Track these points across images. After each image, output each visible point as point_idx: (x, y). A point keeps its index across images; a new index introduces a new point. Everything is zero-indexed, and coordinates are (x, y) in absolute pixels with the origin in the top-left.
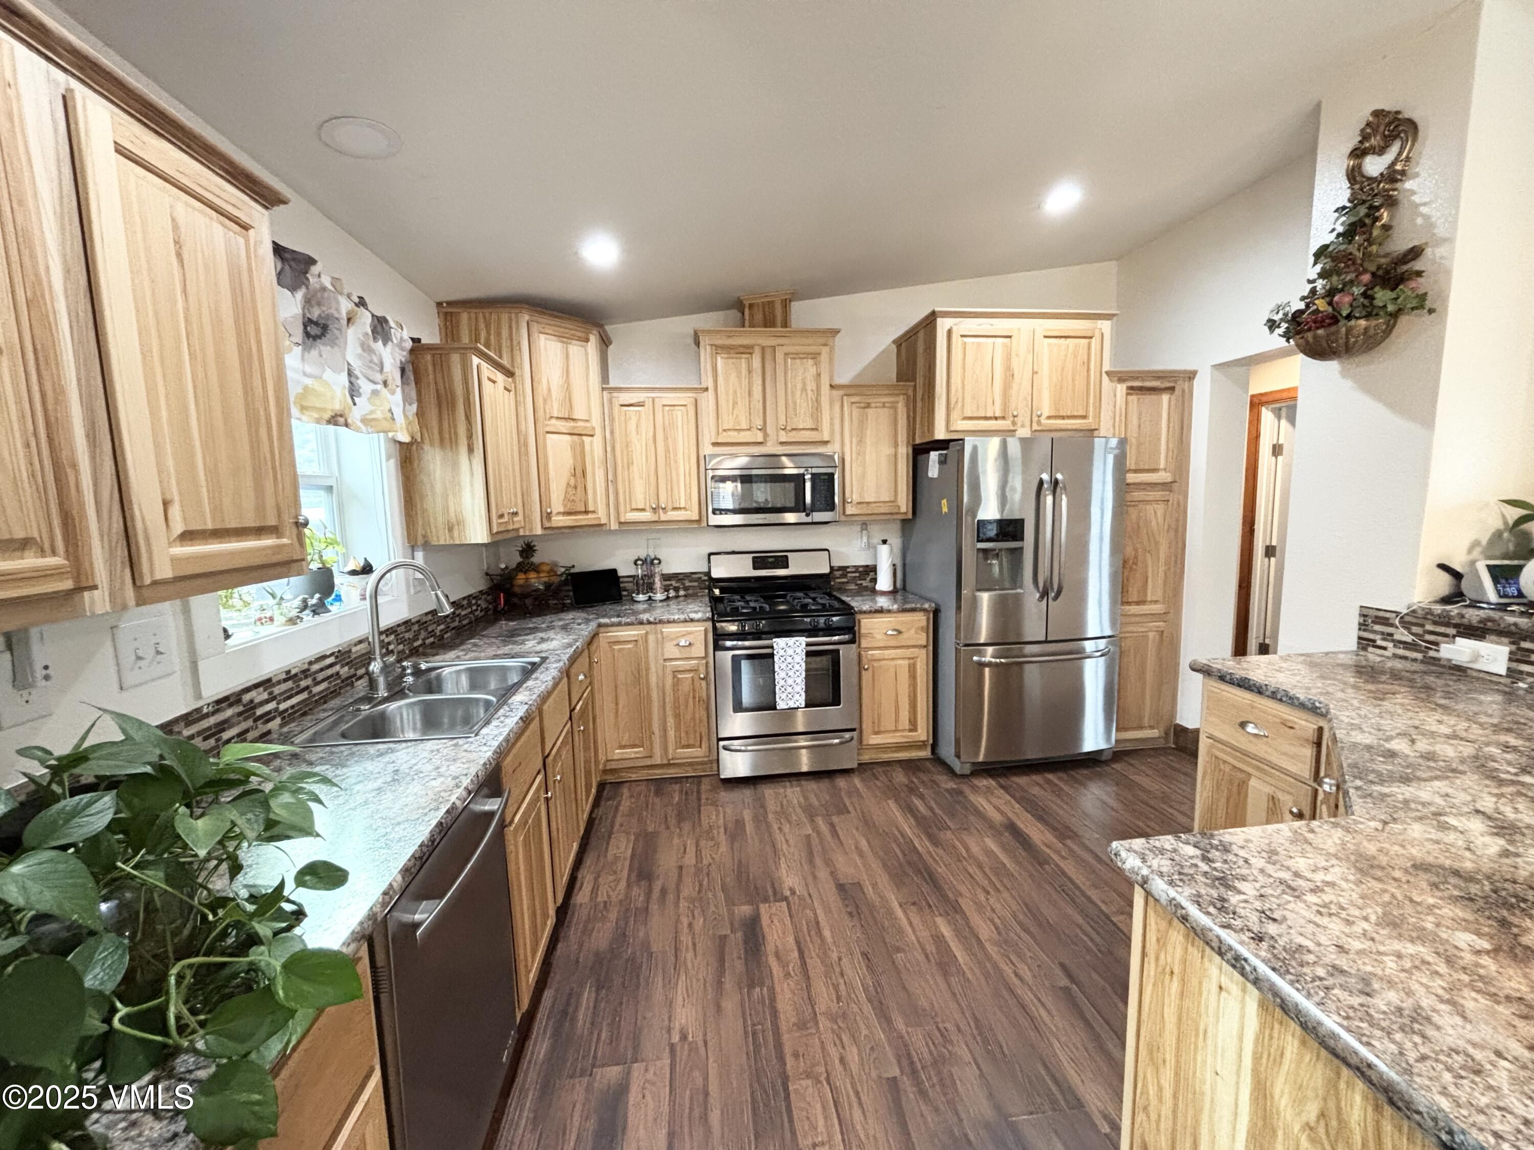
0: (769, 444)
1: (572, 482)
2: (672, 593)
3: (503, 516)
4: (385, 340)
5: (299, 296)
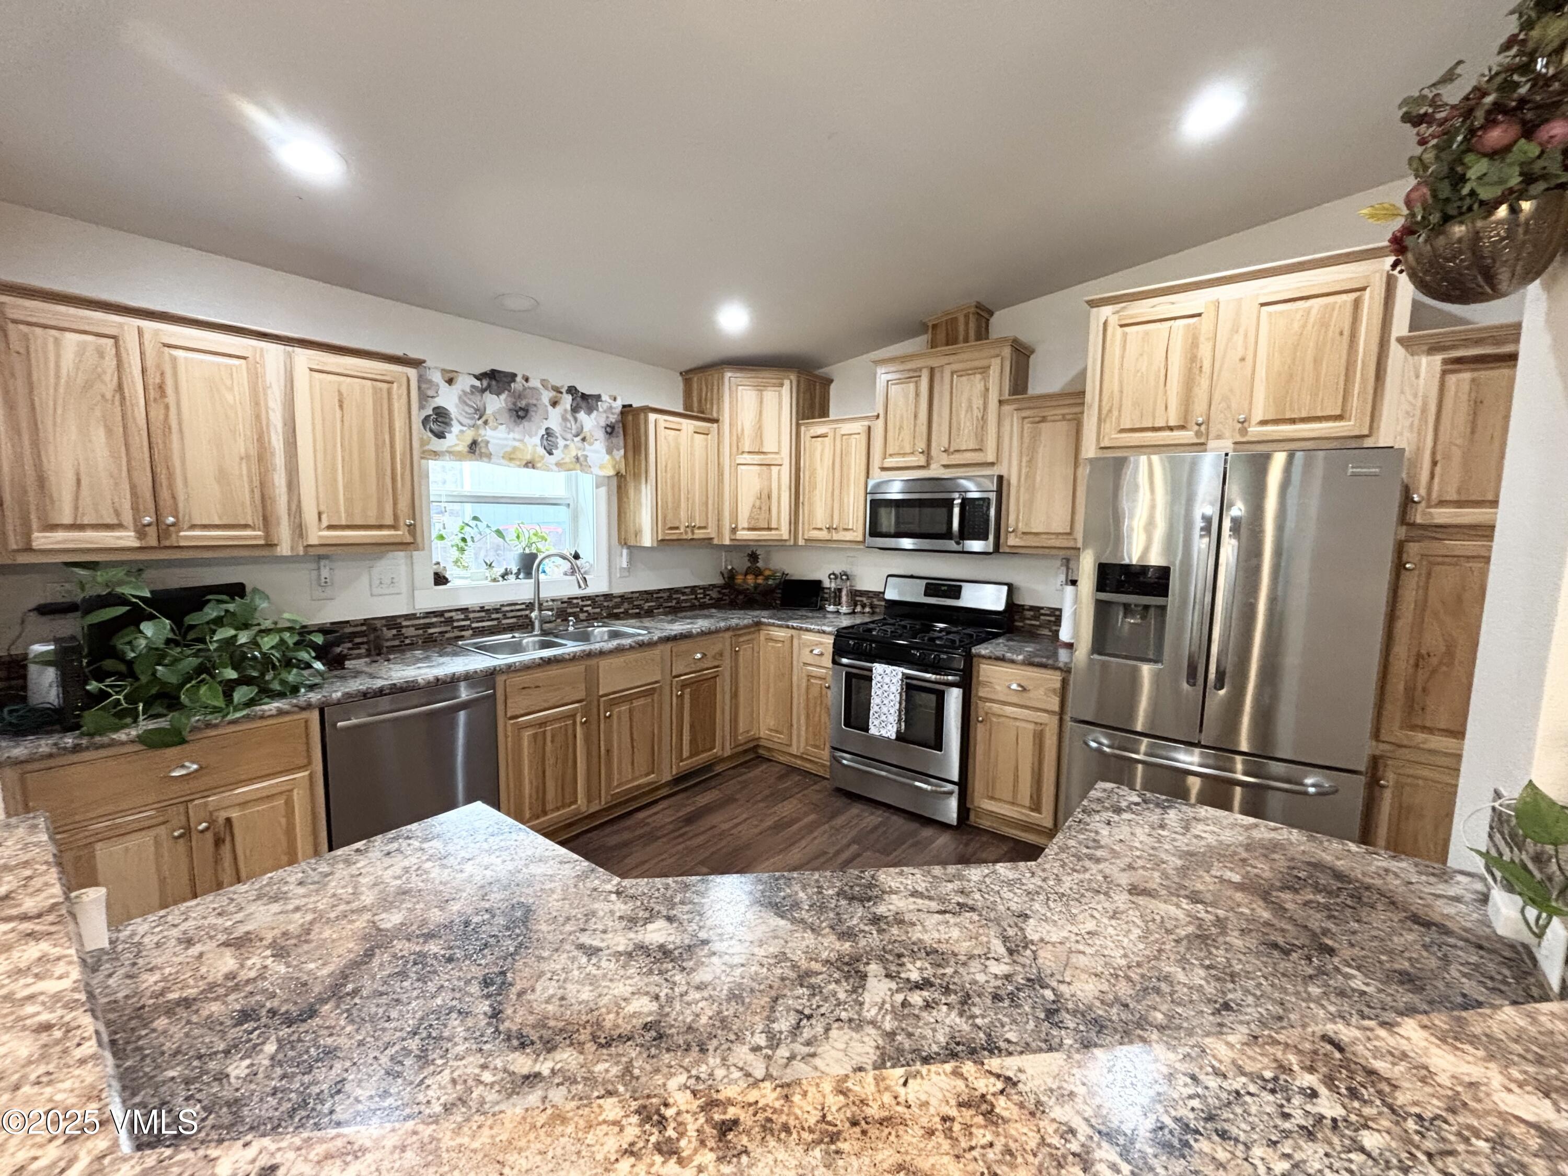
0: (933, 466)
1: (757, 504)
2: (858, 609)
3: (677, 528)
4: (590, 410)
5: (503, 397)
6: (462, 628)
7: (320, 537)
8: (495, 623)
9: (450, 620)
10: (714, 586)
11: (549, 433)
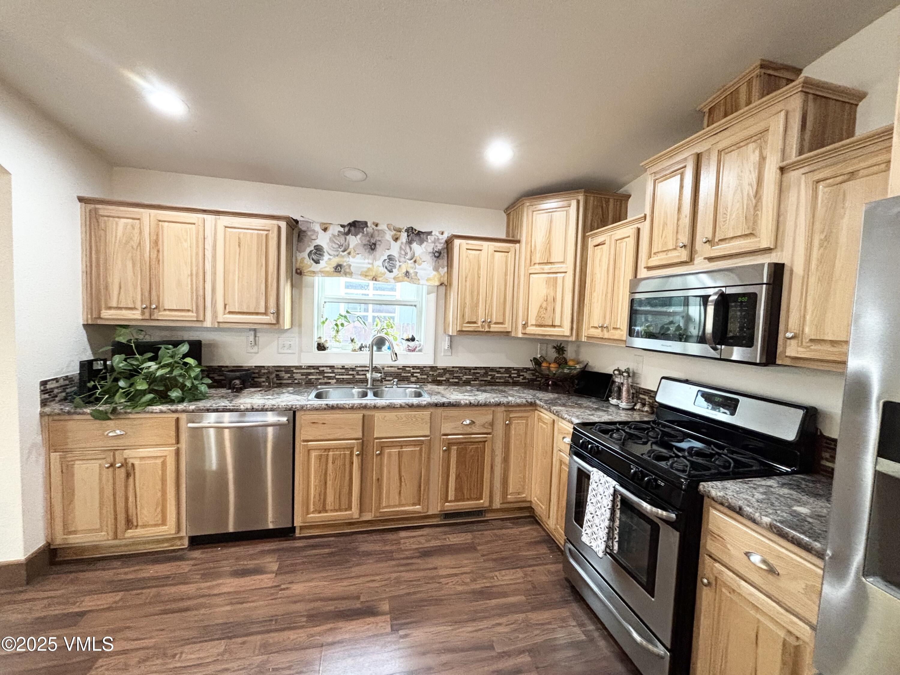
0: (697, 261)
1: (544, 305)
3: (475, 323)
4: (421, 243)
5: (359, 237)
6: (330, 378)
7: (224, 318)
8: (351, 377)
9: (323, 372)
10: (528, 369)
11: (390, 258)
